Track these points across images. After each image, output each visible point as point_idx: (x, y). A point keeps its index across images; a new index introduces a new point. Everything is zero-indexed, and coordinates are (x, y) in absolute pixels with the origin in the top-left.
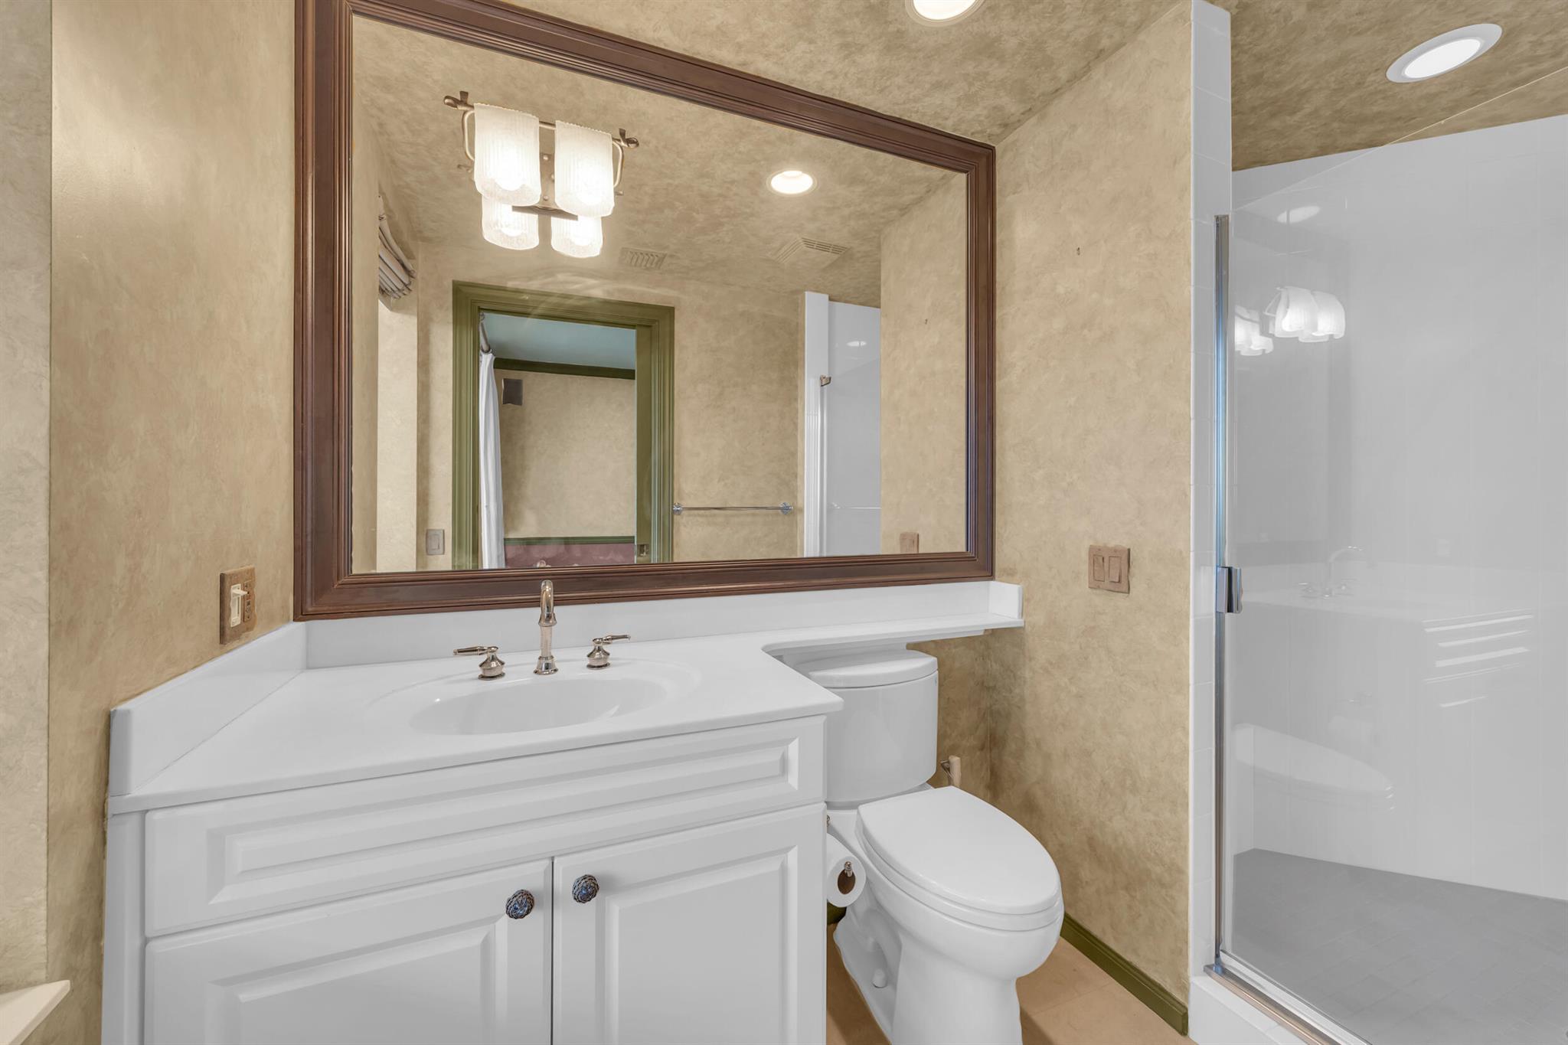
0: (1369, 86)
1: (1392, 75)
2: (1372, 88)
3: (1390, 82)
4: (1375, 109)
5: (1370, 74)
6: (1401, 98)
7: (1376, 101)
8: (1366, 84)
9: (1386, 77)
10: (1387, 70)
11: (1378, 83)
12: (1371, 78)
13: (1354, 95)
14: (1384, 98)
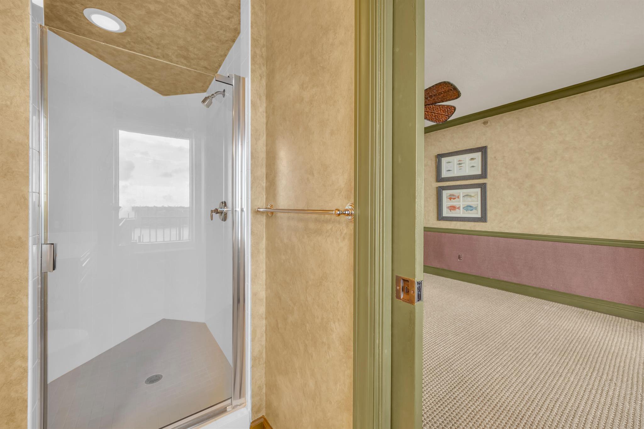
0: (74, 8)
1: (86, 12)
2: (75, 9)
3: (83, 14)
4: (69, 19)
5: (79, 3)
6: (81, 24)
7: (72, 16)
8: (73, 6)
9: (84, 10)
10: (86, 8)
11: (79, 10)
12: (77, 5)
13: (65, 5)
14: (75, 18)
